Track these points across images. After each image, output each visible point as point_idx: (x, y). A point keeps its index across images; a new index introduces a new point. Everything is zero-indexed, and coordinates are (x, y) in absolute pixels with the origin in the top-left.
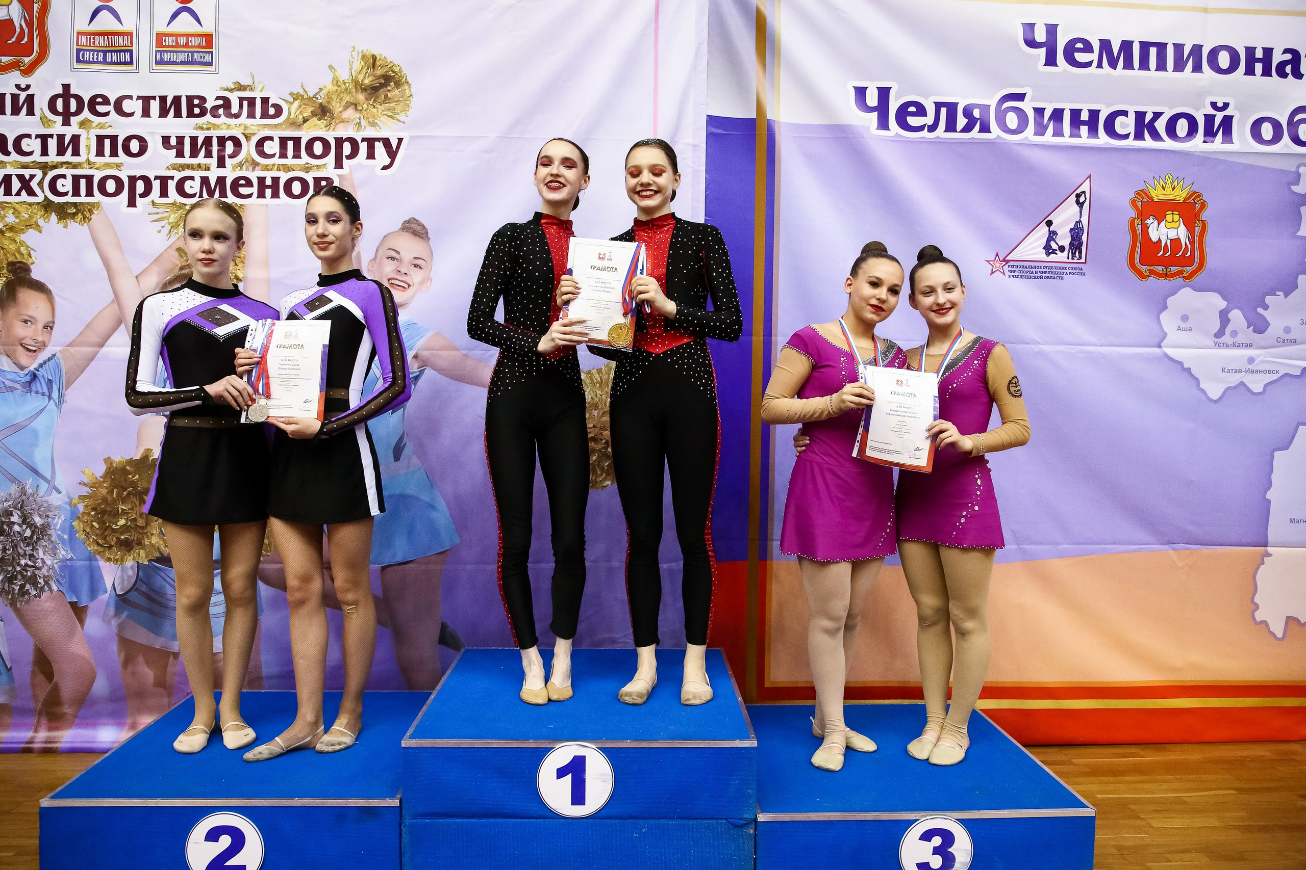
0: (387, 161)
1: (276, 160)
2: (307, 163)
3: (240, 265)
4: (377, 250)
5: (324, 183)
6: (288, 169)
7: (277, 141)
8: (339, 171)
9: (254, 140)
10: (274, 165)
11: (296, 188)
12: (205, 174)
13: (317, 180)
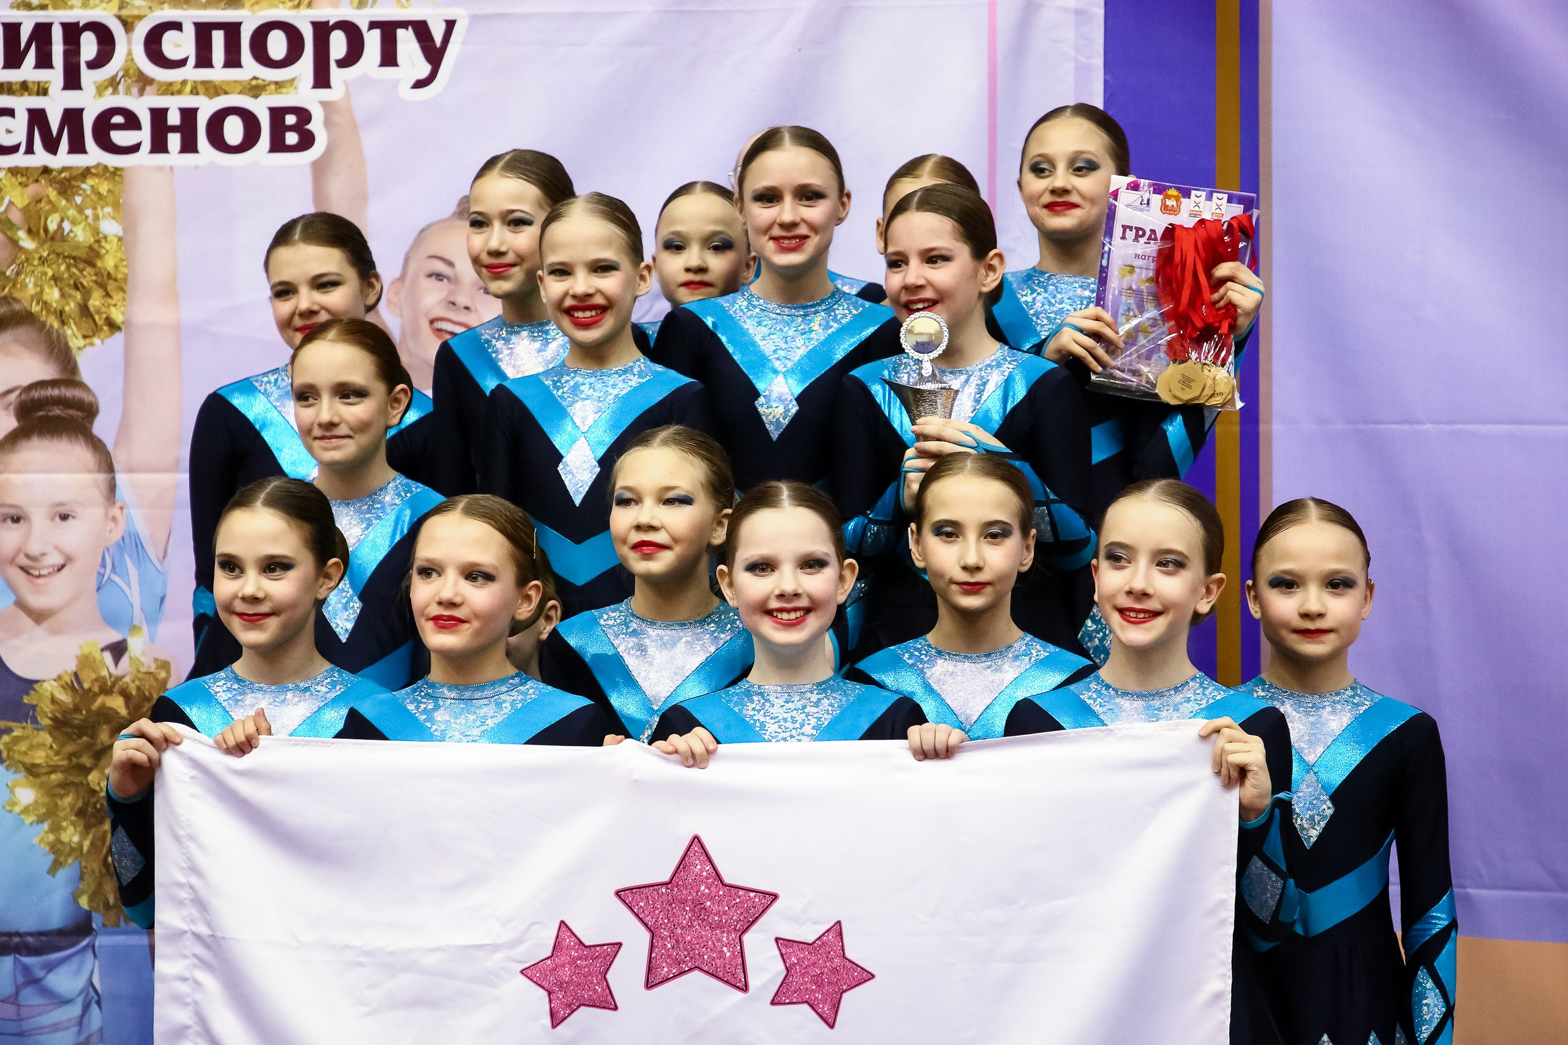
0: (425, 69)
1: (190, 73)
2: (255, 78)
3: (117, 297)
4: (407, 260)
5: (291, 120)
6: (213, 89)
7: (189, 31)
8: (323, 94)
9: (142, 30)
10: (184, 83)
11: (234, 130)
12: (36, 102)
13: (277, 114)
